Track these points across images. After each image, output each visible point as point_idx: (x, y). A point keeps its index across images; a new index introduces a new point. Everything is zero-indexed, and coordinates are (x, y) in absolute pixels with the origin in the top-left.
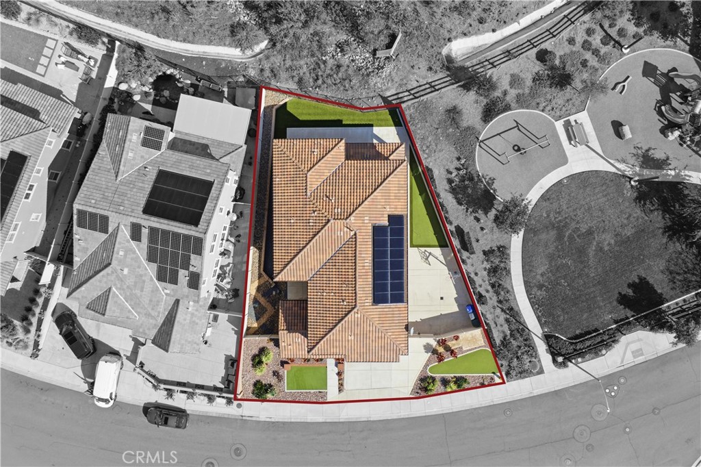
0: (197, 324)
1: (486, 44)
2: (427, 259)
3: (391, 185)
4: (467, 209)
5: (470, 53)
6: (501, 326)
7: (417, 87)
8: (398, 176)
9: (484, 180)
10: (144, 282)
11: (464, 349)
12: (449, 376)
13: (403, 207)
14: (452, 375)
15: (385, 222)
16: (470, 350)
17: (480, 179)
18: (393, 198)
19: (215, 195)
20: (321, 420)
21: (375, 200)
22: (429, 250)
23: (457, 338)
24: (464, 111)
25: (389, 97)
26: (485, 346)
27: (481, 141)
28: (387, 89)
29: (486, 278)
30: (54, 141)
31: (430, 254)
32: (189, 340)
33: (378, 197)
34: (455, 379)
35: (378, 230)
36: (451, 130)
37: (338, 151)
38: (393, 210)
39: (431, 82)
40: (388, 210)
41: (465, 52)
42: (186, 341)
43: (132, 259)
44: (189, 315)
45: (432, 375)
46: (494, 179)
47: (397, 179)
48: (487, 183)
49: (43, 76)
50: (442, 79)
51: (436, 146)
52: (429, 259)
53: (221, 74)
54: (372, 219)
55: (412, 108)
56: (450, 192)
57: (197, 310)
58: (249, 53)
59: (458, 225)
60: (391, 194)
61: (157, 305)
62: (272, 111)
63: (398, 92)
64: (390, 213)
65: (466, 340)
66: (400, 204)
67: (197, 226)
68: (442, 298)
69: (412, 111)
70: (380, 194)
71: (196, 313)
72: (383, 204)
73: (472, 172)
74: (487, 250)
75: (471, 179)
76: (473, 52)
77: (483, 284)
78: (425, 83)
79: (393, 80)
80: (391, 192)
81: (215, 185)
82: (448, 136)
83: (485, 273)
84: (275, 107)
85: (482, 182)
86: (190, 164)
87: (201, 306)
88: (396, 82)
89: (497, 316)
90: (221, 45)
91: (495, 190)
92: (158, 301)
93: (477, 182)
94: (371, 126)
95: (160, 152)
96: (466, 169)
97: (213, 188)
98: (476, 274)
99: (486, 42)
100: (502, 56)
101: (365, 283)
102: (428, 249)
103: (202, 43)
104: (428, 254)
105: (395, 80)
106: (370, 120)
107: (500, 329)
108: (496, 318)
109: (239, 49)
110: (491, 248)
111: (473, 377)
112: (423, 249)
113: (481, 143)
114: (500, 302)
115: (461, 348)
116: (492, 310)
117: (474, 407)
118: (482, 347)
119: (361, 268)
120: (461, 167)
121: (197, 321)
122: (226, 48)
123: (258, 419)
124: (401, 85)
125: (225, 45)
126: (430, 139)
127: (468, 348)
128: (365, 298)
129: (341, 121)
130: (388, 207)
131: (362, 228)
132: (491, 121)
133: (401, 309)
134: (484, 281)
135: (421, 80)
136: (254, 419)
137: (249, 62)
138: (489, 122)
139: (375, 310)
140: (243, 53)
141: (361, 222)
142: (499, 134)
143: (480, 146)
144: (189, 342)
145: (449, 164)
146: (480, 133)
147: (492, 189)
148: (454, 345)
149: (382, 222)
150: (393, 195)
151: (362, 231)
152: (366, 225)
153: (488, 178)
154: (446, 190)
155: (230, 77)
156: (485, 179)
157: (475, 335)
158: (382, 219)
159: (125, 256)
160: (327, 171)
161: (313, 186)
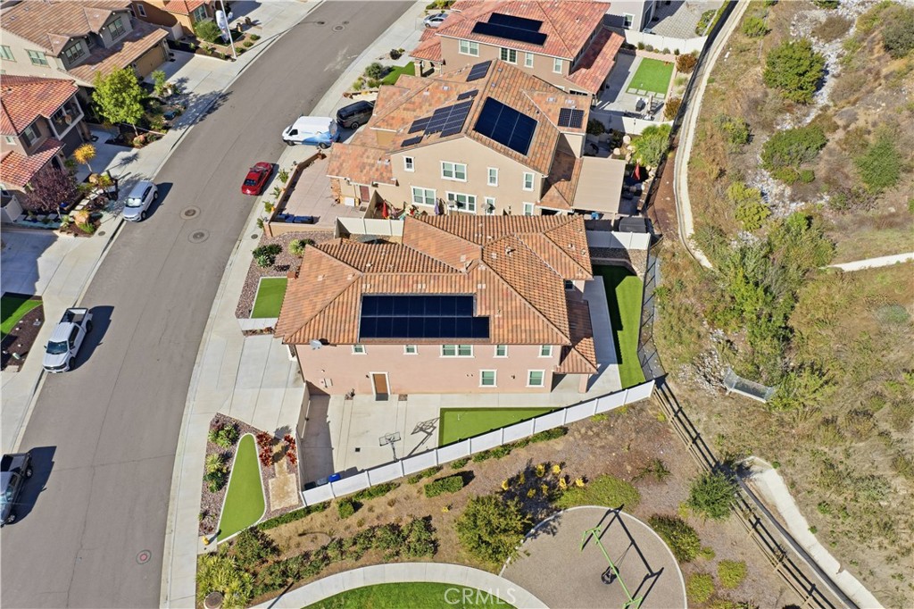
0: (361, 171)
1: (786, 524)
2: (421, 429)
3: (532, 321)
4: (501, 493)
5: (764, 500)
6: (298, 545)
7: (689, 421)
8: (546, 330)
9: (552, 517)
10: (414, 111)
11: (270, 481)
12: (232, 464)
13: (501, 337)
14: (232, 469)
15: (479, 312)
16: (267, 490)
17: (552, 512)
18: (514, 323)
19: (510, 153)
20: (213, 313)
21: (509, 298)
22: (436, 432)
23: (291, 470)
24: (665, 488)
25: (666, 385)
26: (268, 512)
27: (617, 515)
28: (678, 385)
29: (384, 523)
30: (560, 72)
31: (430, 434)
32: (344, 165)
33: (514, 303)
34: (225, 471)
35: (466, 302)
36: (629, 468)
37: (576, 269)
38: (497, 323)
39: (701, 439)
40: (496, 316)
41: (764, 493)
42: (344, 161)
43: (439, 98)
44: (372, 162)
45: (240, 441)
46: (554, 534)
47: (541, 328)
48: (547, 524)
49: (626, 92)
50: (710, 454)
51: (601, 447)
52: (421, 432)
53: (659, 214)
54: (483, 294)
55: (654, 412)
56: (528, 468)
57: (377, 170)
58: (692, 245)
59: (474, 477)
60: (519, 321)
61: (387, 125)
62: (622, 257)
63: (676, 397)
64: (491, 319)
65: (286, 483)
66: (506, 332)
67: (474, 129)
68: (358, 450)
69: (650, 412)
70: (518, 305)
71: (374, 169)
72: (505, 309)
73: (562, 498)
74: (432, 522)
75: (551, 499)
76: (767, 504)
77: (375, 514)
78: (698, 432)
79: (692, 390)
80: (523, 320)
81: (522, 155)
82: (620, 465)
83: (392, 520)
84: (627, 261)
85: (548, 515)
86: (546, 144)
87: (381, 174)
88: (690, 396)
89: (316, 538)
90: (693, 214)
91: (535, 536)
92: (391, 125)
93: (548, 508)
94: (620, 361)
95: (556, 126)
96: (568, 490)
97: (518, 153)
98: (392, 503)
99: (790, 524)
100: (773, 545)
101: (394, 283)
102: (437, 430)
103: (691, 198)
104: (429, 431)
105: (693, 394)
106: (627, 360)
107: (293, 543)
108: (312, 536)
109: (693, 232)
110: (435, 530)
111: (222, 500)
112: (437, 424)
113: (613, 515)
114: (340, 542)
115: (273, 476)
116: (327, 529)
117: (171, 503)
118: (269, 506)
119: (415, 279)
120: (571, 483)
121: (365, 171)
122: (691, 219)
123: (233, 253)
124: (686, 401)
125: (695, 218)
126: (610, 437)
127: (270, 487)
128: (372, 283)
129: (621, 328)
130: (501, 316)
131: (471, 282)
132: (655, 530)
133: (351, 334)
134: (378, 518)
135: (701, 427)
136: (234, 250)
137: (679, 241)
138: (652, 525)
139: (354, 298)
140: (690, 239)
141: (479, 278)
142: (633, 542)
143: (609, 512)
144: (341, 165)
145: (574, 466)
146: (630, 512)
147: (536, 532)
148: (281, 466)
149: (479, 308)
150: (519, 323)
151: (466, 281)
152: (475, 285)
153: (556, 524)
154: (531, 461)
155: (657, 221)
156: (554, 520)
157: (290, 497)
158: (484, 307)
159: (443, 92)
160: (547, 257)
161: (526, 240)
